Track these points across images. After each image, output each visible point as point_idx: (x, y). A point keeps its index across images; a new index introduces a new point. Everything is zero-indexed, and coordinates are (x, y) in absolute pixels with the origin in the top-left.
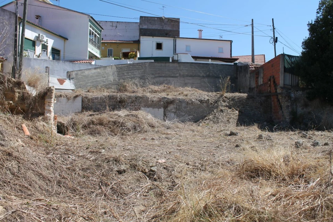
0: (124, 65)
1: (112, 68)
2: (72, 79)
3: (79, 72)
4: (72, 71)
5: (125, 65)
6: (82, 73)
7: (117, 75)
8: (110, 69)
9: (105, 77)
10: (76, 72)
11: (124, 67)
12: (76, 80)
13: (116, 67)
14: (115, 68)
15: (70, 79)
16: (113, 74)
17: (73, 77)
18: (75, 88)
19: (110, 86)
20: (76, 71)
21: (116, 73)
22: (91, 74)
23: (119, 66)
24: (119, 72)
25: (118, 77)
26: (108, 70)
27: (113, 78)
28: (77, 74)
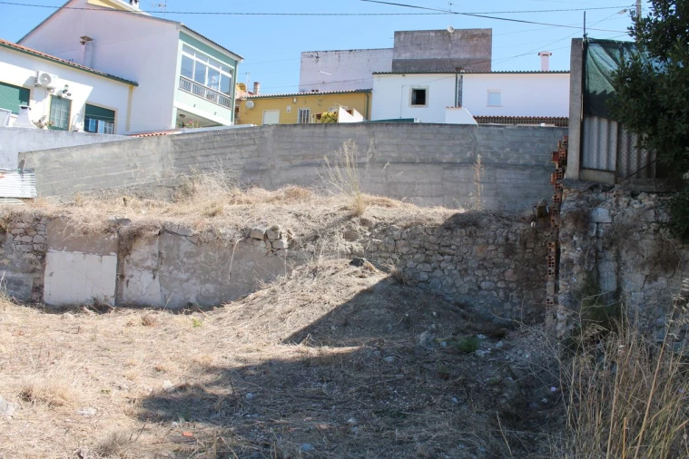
0: (195, 136)
1: (158, 144)
2: (31, 171)
3: (53, 154)
4: (31, 152)
5: (199, 136)
6: (63, 156)
7: (173, 161)
8: (153, 146)
9: (135, 167)
10: (43, 154)
11: (197, 139)
12: (41, 175)
13: (172, 140)
14: (170, 143)
15: (21, 172)
16: (162, 159)
17: (33, 167)
18: (36, 194)
19: (150, 191)
20: (44, 151)
21: (170, 156)
22: (90, 160)
23: (181, 138)
24: (182, 152)
25: (178, 166)
26: (146, 148)
27: (161, 169)
28: (44, 160)
